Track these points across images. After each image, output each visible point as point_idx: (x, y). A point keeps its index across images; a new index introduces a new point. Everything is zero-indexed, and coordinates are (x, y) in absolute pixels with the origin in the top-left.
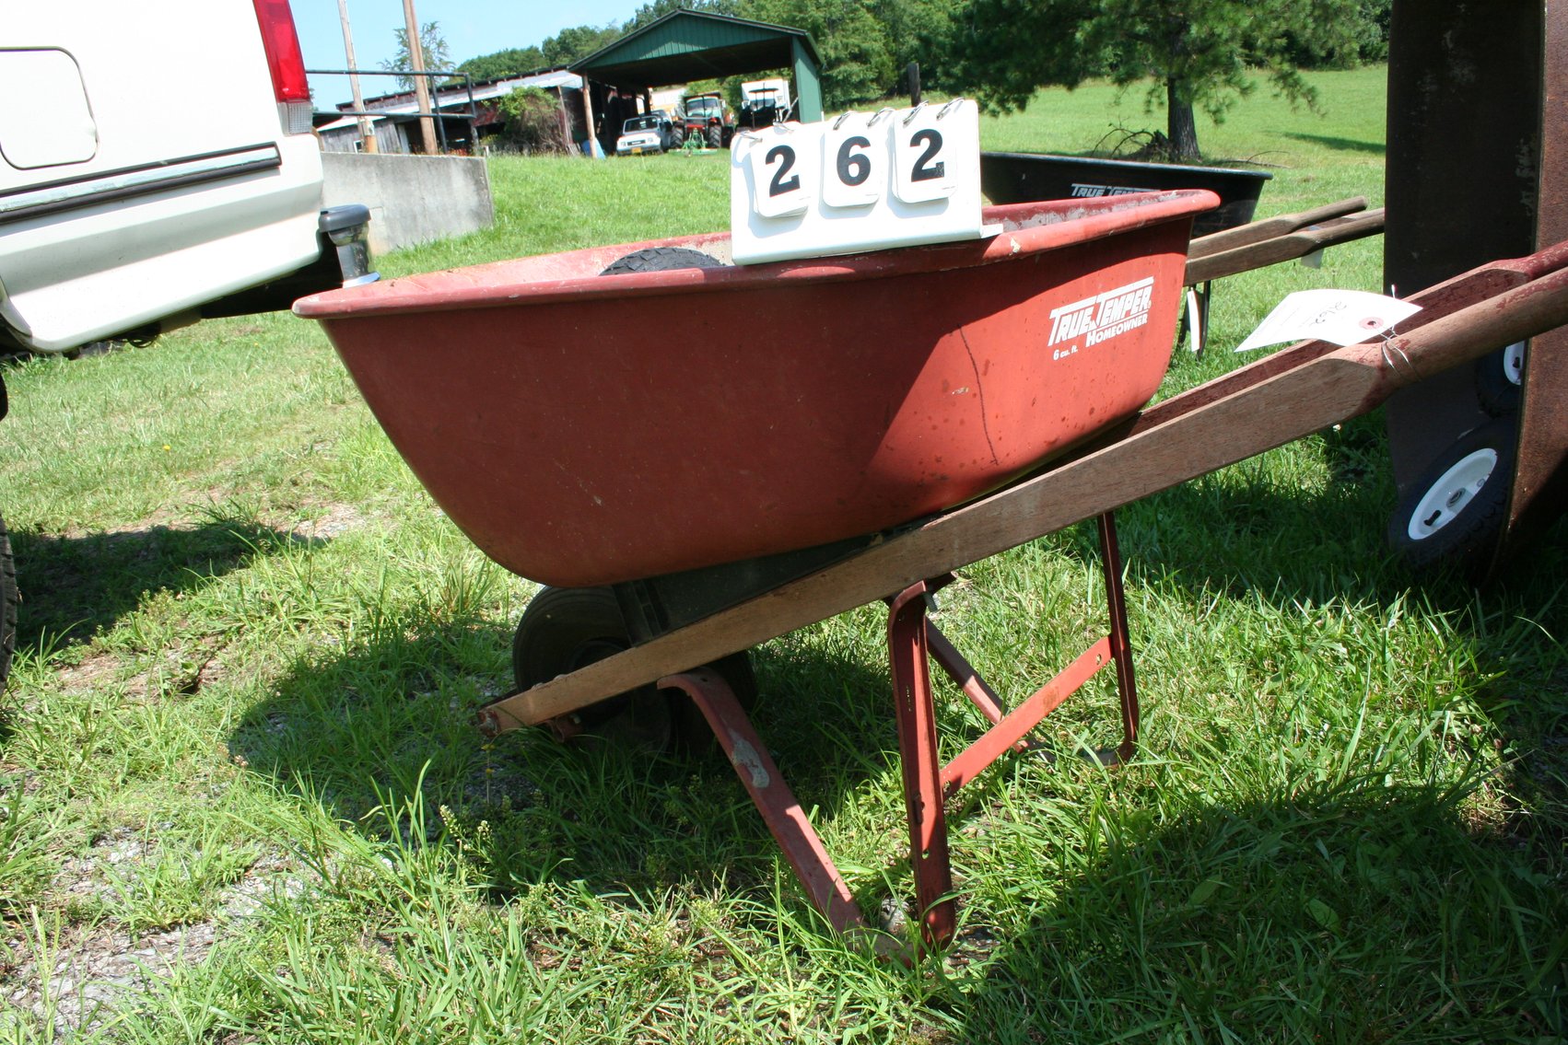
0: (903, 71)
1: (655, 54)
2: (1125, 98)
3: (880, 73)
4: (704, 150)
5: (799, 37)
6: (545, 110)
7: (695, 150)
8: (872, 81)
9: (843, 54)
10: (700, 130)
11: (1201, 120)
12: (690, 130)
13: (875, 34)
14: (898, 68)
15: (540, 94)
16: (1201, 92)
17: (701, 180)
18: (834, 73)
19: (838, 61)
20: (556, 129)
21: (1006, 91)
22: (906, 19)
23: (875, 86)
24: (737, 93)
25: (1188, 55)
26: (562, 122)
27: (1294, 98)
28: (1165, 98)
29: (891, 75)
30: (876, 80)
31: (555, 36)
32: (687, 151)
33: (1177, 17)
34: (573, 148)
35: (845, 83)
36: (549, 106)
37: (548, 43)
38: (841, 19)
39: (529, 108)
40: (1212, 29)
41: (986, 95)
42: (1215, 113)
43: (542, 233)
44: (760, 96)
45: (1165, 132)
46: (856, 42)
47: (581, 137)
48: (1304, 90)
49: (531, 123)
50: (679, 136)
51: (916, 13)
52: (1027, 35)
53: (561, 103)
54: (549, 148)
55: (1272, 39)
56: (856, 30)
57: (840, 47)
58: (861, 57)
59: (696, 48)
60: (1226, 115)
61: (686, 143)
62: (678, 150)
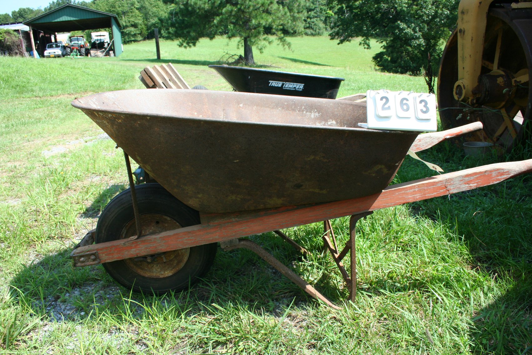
0: (149, 31)
1: (58, 20)
2: (230, 43)
3: (141, 32)
4: (79, 57)
5: (113, 17)
6: (14, 38)
7: (75, 57)
8: (139, 34)
9: (128, 24)
10: (77, 49)
11: (255, 51)
12: (73, 49)
13: (139, 18)
14: (148, 30)
15: (12, 32)
16: (256, 42)
17: (82, 68)
18: (125, 30)
19: (127, 27)
20: (19, 46)
21: (190, 39)
22: (150, 13)
23: (139, 36)
24: (89, 36)
25: (251, 30)
26: (21, 43)
27: (284, 46)
28: (243, 44)
29: (145, 32)
30: (140, 34)
31: (17, 10)
32: (72, 57)
33: (247, 17)
34: (27, 54)
35: (129, 34)
36: (16, 37)
37: (14, 13)
38: (127, 12)
39: (7, 37)
40: (259, 21)
41: (183, 41)
42: (260, 49)
43: (18, 89)
44: (99, 38)
45: (243, 55)
46: (133, 20)
47: (29, 49)
48: (287, 43)
49: (8, 43)
50: (69, 51)
51: (154, 11)
52: (197, 21)
53: (21, 36)
54: (16, 53)
55: (278, 26)
56: (132, 16)
57: (127, 21)
58: (135, 26)
59: (74, 19)
60: (264, 50)
61: (72, 54)
62: (69, 56)
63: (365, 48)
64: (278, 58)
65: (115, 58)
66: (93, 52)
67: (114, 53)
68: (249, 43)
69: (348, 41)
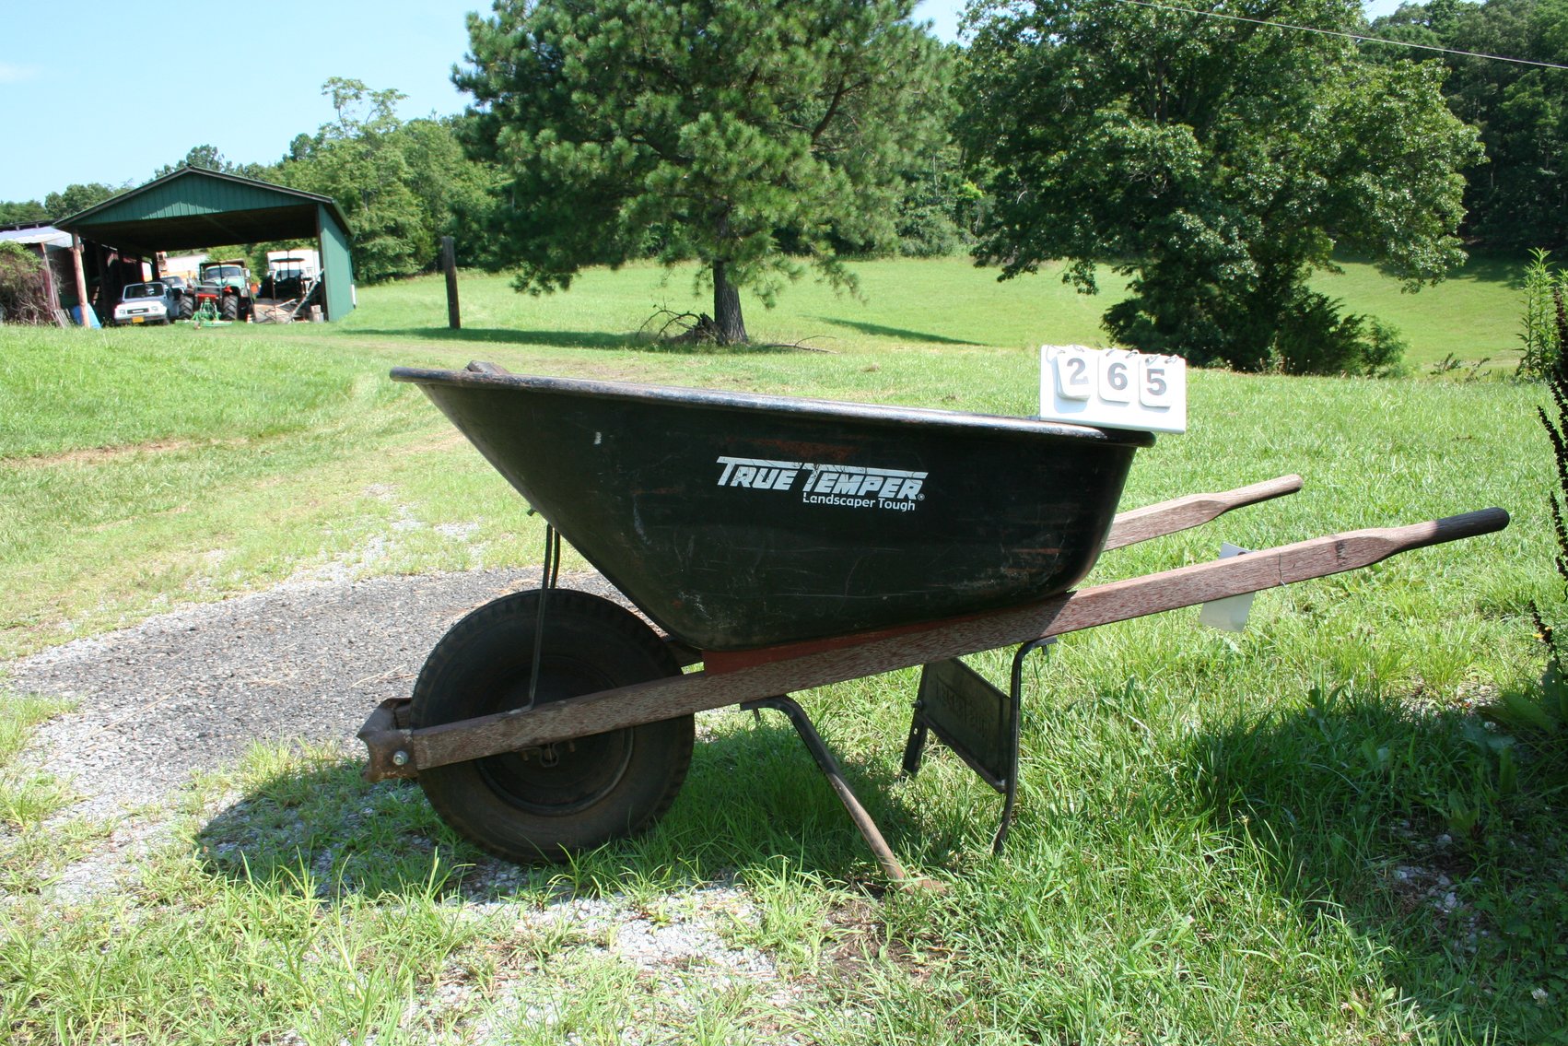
1: (160, 214)
2: (671, 278)
3: (418, 248)
4: (217, 322)
5: (324, 204)
6: (25, 269)
7: (206, 322)
8: (408, 255)
9: (377, 227)
10: (212, 300)
11: (748, 301)
12: (202, 299)
13: (413, 209)
14: (436, 244)
15: (19, 250)
16: (750, 275)
18: (369, 245)
19: (375, 234)
20: (38, 292)
21: (549, 269)
22: (445, 196)
24: (262, 262)
25: (735, 237)
26: (46, 284)
27: (837, 284)
28: (712, 280)
29: (429, 251)
30: (413, 255)
31: (61, 192)
32: (197, 322)
33: (723, 199)
34: (61, 315)
35: (379, 256)
37: (52, 198)
38: (378, 192)
40: (759, 211)
41: (527, 273)
42: (764, 296)
44: (284, 266)
45: (712, 317)
46: (392, 215)
47: (70, 301)
48: (845, 278)
49: (7, 284)
50: (188, 305)
51: (454, 190)
53: (46, 263)
54: (30, 314)
55: (817, 225)
56: (391, 204)
57: (375, 219)
58: (396, 231)
59: (208, 211)
60: (776, 299)
61: (196, 313)
62: (186, 321)
63: (1079, 291)
64: (819, 323)
65: (327, 325)
66: (259, 309)
67: (324, 309)
68: (728, 278)
69: (1027, 269)
